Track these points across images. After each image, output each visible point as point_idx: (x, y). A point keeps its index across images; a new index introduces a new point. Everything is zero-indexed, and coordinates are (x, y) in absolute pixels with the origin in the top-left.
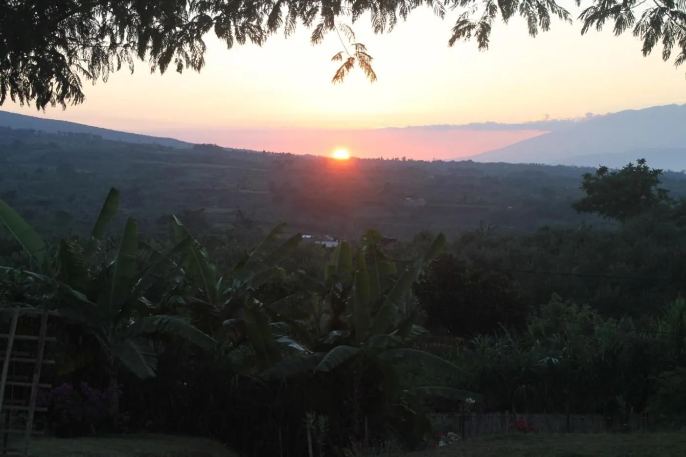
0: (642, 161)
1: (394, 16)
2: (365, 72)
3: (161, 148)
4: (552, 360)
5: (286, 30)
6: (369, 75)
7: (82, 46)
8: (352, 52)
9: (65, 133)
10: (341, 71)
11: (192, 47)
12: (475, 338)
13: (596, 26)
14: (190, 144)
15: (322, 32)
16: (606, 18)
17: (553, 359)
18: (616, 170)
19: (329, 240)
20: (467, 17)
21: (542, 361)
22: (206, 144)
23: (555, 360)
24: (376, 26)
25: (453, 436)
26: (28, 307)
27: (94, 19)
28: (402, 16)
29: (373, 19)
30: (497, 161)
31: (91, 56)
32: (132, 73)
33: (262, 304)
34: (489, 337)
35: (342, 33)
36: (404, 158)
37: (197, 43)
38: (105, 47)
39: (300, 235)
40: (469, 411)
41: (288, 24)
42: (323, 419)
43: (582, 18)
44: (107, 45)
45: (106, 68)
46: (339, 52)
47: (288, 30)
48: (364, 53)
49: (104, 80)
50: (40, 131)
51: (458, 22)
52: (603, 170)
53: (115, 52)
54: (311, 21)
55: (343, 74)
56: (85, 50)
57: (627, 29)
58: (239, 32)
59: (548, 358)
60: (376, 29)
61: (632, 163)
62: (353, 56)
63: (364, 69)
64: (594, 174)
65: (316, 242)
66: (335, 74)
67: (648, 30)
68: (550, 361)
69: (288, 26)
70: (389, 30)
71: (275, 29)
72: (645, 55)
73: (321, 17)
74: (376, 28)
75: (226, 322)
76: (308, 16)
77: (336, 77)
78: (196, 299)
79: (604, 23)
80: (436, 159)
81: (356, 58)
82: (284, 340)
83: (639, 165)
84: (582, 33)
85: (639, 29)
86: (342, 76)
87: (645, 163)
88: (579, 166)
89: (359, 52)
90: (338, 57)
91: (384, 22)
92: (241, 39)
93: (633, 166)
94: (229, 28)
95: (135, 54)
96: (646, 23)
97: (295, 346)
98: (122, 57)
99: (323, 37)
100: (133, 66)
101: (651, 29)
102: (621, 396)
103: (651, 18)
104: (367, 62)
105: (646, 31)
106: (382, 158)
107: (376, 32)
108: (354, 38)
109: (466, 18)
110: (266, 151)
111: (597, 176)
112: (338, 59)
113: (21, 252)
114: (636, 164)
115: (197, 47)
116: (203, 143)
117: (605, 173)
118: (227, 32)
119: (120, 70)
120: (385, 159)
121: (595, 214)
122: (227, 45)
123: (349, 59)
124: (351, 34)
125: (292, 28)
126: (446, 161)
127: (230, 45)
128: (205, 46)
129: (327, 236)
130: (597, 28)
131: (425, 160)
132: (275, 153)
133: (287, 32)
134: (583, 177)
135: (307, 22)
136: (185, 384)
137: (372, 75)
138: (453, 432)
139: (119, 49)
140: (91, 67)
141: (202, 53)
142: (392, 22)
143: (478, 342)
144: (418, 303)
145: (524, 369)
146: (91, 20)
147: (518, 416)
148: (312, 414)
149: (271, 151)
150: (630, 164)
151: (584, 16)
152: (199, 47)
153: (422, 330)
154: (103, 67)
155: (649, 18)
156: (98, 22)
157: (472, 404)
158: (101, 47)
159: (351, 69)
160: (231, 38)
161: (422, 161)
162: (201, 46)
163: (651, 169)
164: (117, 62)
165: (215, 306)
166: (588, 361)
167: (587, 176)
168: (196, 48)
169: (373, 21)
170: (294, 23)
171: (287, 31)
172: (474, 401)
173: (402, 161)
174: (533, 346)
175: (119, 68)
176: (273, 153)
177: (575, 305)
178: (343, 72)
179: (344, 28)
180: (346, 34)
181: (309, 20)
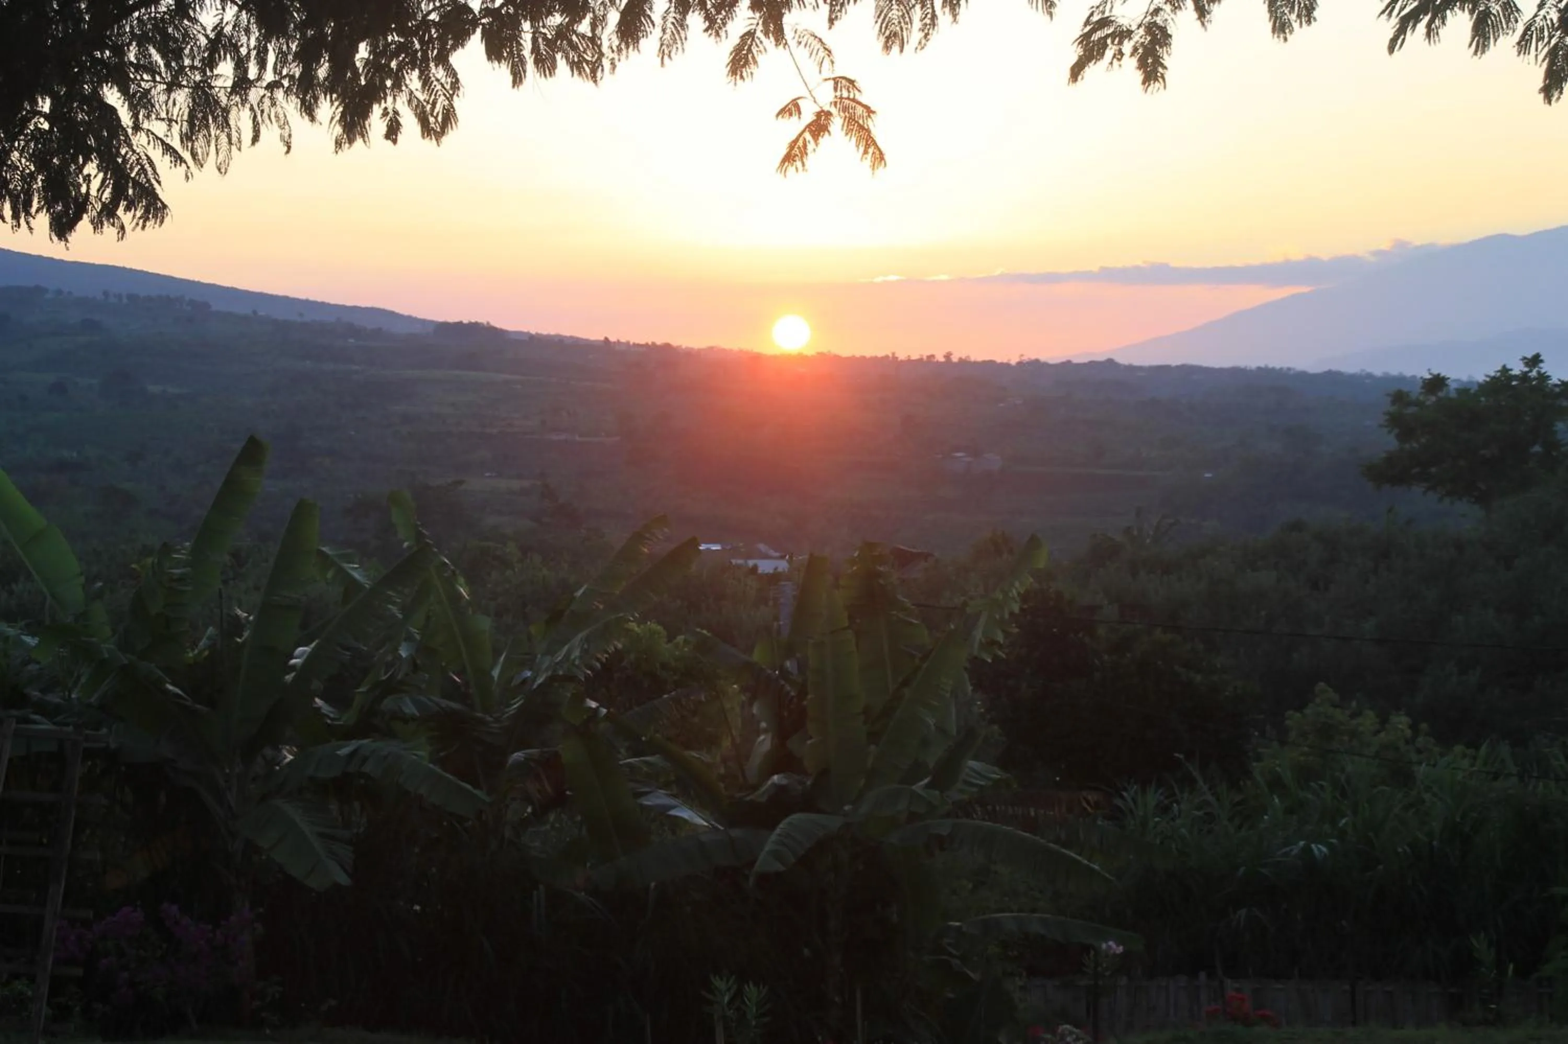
0: (1535, 361)
1: (930, 11)
2: (858, 146)
3: (353, 330)
4: (1311, 850)
5: (662, 45)
6: (866, 152)
7: (165, 87)
8: (826, 96)
9: (119, 297)
10: (800, 143)
11: (426, 82)
12: (1125, 794)
13: (1424, 31)
14: (424, 322)
15: (754, 49)
16: (1448, 12)
17: (1313, 846)
18: (1470, 382)
19: (766, 557)
20: (1111, 11)
21: (1288, 849)
22: (465, 321)
23: (1319, 849)
24: (888, 33)
25: (1071, 1033)
26: (35, 722)
27: (194, 21)
28: (947, 9)
29: (879, 17)
30: (1175, 362)
31: (187, 110)
32: (288, 152)
33: (604, 711)
34: (1156, 792)
35: (801, 53)
36: (948, 356)
37: (439, 73)
38: (220, 88)
39: (693, 543)
40: (1107, 974)
41: (668, 31)
42: (752, 992)
43: (1390, 15)
44: (226, 85)
45: (224, 138)
46: (794, 97)
47: (668, 46)
48: (854, 100)
49: (219, 169)
50: (59, 292)
51: (1087, 22)
52: (1437, 383)
53: (244, 101)
54: (724, 24)
55: (804, 152)
56: (173, 95)
57: (1502, 39)
58: (542, 47)
59: (1302, 843)
60: (887, 42)
61: (1509, 367)
62: (826, 108)
63: (854, 139)
64: (1416, 392)
65: (734, 561)
66: (784, 151)
67: (1553, 42)
68: (1307, 850)
69: (667, 36)
70: (920, 43)
71: (636, 41)
72: (1550, 103)
73: (750, 13)
74: (888, 38)
75: (518, 756)
76: (719, 13)
77: (788, 158)
78: (445, 703)
79: (1443, 23)
80: (1025, 358)
81: (833, 110)
82: (658, 798)
83: (1526, 369)
84: (1391, 49)
85: (1531, 36)
86: (802, 157)
87: (1541, 365)
88: (1378, 372)
89: (841, 98)
90: (792, 109)
91: (906, 23)
92: (545, 64)
93: (1513, 373)
94: (515, 38)
95: (292, 105)
96: (1549, 22)
97: (685, 813)
98: (262, 111)
99: (755, 62)
100: (290, 136)
101: (1560, 38)
102: (1482, 935)
103: (1560, 11)
104: (861, 122)
105: (1549, 42)
106: (893, 354)
107: (887, 47)
108: (832, 62)
109: (1107, 14)
110: (613, 339)
111: (1421, 398)
112: (791, 115)
113: (14, 586)
114: (1517, 368)
115: (438, 80)
116: (457, 320)
117: (1441, 390)
118: (511, 47)
119: (257, 144)
120: (902, 356)
121: (1417, 489)
122: (510, 78)
123: (819, 115)
124: (822, 53)
125: (679, 42)
126: (1051, 362)
127: (518, 77)
128: (457, 81)
129: (762, 547)
130: (1428, 35)
131: (999, 360)
132: (634, 344)
133: (666, 52)
134: (1389, 399)
135: (714, 25)
136: (417, 908)
137: (874, 153)
138: (1069, 1023)
139: (254, 95)
140: (187, 138)
141: (452, 96)
142: (926, 25)
143: (1131, 804)
144: (982, 710)
145: (1242, 869)
146: (186, 22)
147: (1230, 985)
148: (728, 981)
149: (623, 340)
150: (1504, 367)
151: (1394, 8)
152: (443, 81)
153: (996, 774)
154: (217, 138)
155: (1554, 9)
156: (204, 29)
157: (1115, 955)
158: (211, 87)
159: (824, 140)
160: (522, 61)
161: (992, 363)
162: (449, 80)
163: (1554, 380)
164: (250, 123)
165: (489, 719)
166: (1400, 850)
167: (1399, 397)
168: (435, 83)
169: (880, 21)
170: (683, 29)
171: (664, 47)
172: (1120, 949)
173: (941, 363)
174: (1266, 814)
175: (255, 139)
176: (628, 343)
177: (1370, 714)
178: (805, 146)
179: (805, 38)
180: (811, 54)
181: (719, 21)
